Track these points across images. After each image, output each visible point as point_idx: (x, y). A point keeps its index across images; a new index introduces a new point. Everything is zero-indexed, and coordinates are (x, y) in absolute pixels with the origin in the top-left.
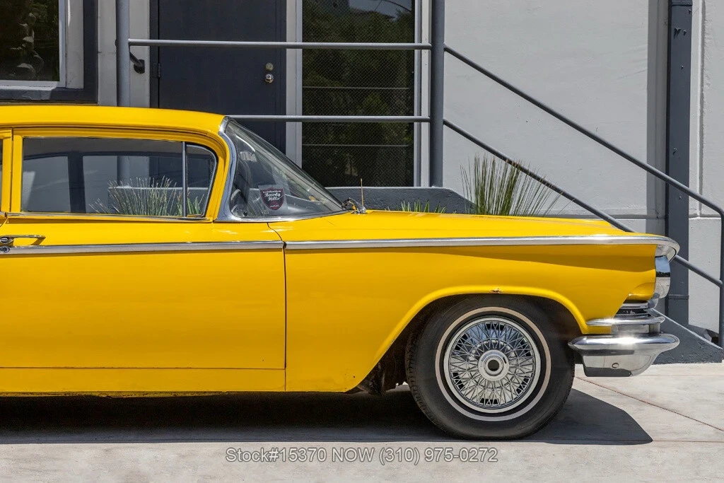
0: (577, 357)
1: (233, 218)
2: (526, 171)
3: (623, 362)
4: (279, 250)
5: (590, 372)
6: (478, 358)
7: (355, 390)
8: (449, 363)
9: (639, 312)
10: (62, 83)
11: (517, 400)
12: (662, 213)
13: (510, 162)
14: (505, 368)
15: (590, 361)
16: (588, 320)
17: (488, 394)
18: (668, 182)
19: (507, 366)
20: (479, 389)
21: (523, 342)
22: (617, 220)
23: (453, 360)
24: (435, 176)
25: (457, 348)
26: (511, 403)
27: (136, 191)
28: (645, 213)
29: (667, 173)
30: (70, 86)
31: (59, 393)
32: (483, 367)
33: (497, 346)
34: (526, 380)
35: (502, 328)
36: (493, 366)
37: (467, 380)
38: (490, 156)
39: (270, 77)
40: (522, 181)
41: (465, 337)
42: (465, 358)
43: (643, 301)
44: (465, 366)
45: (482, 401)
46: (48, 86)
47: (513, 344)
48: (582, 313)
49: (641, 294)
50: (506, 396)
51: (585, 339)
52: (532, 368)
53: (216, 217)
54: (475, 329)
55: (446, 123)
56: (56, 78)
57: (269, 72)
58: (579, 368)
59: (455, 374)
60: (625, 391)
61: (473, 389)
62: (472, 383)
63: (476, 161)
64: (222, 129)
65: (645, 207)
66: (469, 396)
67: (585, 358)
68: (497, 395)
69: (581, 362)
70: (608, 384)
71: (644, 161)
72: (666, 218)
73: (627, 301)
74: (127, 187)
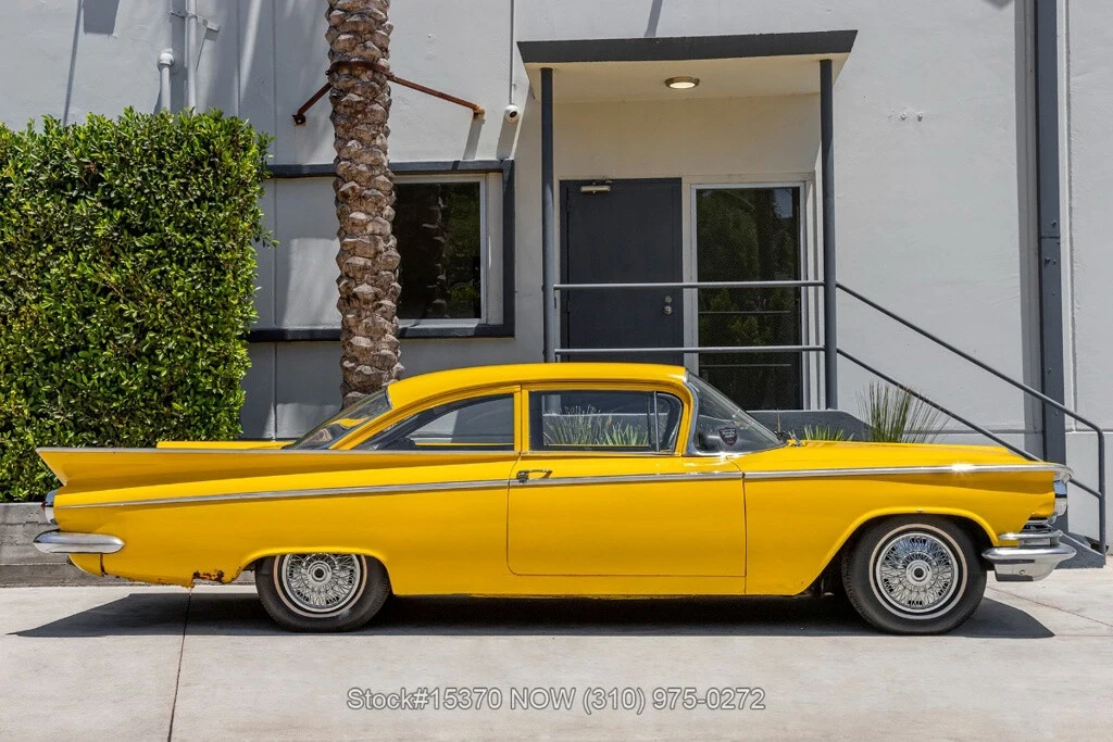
0: (990, 565)
1: (698, 453)
2: (916, 395)
3: (1028, 569)
4: (739, 479)
5: (1000, 578)
6: (905, 567)
7: (802, 593)
8: (881, 571)
9: (1040, 528)
10: (483, 320)
11: (939, 601)
12: (1040, 428)
13: (902, 387)
14: (928, 575)
15: (1000, 569)
16: (998, 535)
17: (914, 597)
18: (1044, 402)
19: (930, 573)
20: (907, 592)
21: (942, 554)
22: (996, 435)
23: (884, 568)
24: (830, 399)
25: (887, 559)
26: (934, 604)
27: (565, 418)
28: (1023, 428)
29: (1043, 392)
30: (491, 323)
31: (560, 596)
32: (910, 574)
33: (922, 558)
34: (946, 585)
35: (925, 541)
36: (919, 573)
37: (896, 585)
38: (884, 382)
39: (669, 309)
40: (915, 404)
41: (893, 549)
42: (895, 567)
43: (1044, 518)
44: (895, 573)
45: (909, 602)
46: (471, 324)
47: (934, 555)
48: (994, 529)
49: (1042, 512)
50: (930, 598)
51: (996, 551)
52: (950, 575)
53: (684, 453)
54: (902, 542)
55: (839, 351)
56: (478, 315)
57: (667, 304)
58: (990, 574)
59: (886, 580)
60: (1019, 594)
61: (901, 592)
62: (901, 587)
63: (872, 387)
64: (685, 380)
65: (1023, 422)
66: (898, 599)
67: (996, 566)
68: (922, 597)
69: (992, 568)
70: (1003, 589)
71: (1021, 382)
72: (1044, 432)
73: (1031, 519)
74: (554, 415)
